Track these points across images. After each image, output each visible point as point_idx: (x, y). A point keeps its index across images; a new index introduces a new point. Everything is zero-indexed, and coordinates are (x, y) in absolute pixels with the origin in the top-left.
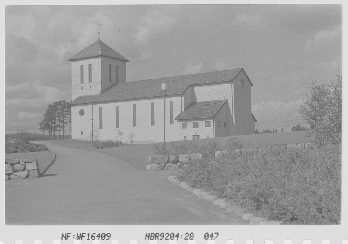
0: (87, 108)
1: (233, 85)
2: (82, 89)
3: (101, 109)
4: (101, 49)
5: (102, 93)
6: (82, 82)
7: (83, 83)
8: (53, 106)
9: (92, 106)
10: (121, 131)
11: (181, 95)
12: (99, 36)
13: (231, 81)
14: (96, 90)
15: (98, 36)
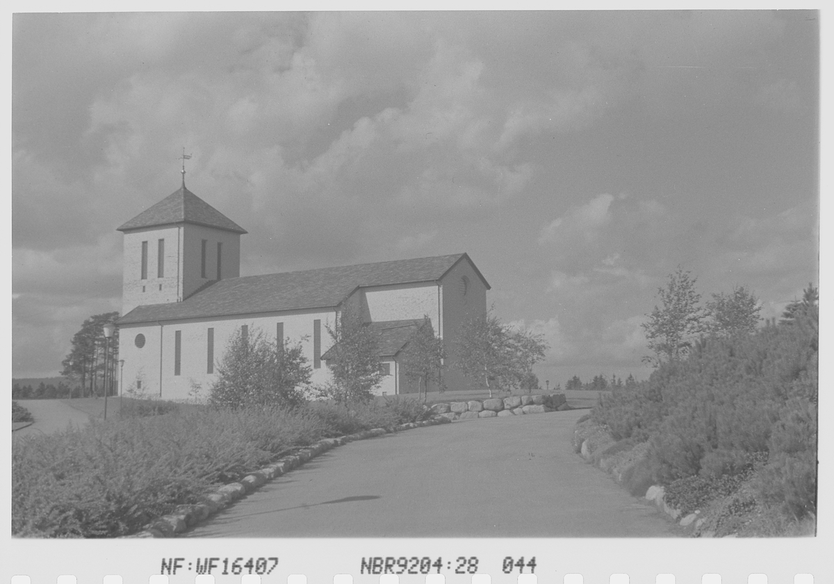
0: (151, 332)
1: (441, 289)
2: (144, 291)
3: (178, 334)
4: (185, 208)
5: (184, 300)
6: (144, 276)
7: (146, 278)
8: (93, 323)
9: (160, 327)
10: (197, 383)
11: (335, 308)
12: (183, 178)
13: (438, 282)
14: (170, 293)
15: (182, 180)
